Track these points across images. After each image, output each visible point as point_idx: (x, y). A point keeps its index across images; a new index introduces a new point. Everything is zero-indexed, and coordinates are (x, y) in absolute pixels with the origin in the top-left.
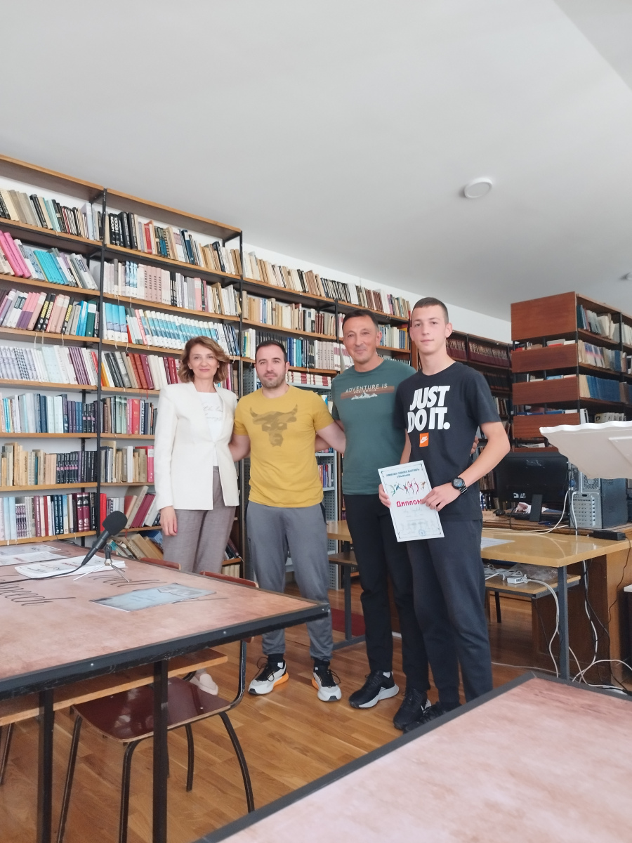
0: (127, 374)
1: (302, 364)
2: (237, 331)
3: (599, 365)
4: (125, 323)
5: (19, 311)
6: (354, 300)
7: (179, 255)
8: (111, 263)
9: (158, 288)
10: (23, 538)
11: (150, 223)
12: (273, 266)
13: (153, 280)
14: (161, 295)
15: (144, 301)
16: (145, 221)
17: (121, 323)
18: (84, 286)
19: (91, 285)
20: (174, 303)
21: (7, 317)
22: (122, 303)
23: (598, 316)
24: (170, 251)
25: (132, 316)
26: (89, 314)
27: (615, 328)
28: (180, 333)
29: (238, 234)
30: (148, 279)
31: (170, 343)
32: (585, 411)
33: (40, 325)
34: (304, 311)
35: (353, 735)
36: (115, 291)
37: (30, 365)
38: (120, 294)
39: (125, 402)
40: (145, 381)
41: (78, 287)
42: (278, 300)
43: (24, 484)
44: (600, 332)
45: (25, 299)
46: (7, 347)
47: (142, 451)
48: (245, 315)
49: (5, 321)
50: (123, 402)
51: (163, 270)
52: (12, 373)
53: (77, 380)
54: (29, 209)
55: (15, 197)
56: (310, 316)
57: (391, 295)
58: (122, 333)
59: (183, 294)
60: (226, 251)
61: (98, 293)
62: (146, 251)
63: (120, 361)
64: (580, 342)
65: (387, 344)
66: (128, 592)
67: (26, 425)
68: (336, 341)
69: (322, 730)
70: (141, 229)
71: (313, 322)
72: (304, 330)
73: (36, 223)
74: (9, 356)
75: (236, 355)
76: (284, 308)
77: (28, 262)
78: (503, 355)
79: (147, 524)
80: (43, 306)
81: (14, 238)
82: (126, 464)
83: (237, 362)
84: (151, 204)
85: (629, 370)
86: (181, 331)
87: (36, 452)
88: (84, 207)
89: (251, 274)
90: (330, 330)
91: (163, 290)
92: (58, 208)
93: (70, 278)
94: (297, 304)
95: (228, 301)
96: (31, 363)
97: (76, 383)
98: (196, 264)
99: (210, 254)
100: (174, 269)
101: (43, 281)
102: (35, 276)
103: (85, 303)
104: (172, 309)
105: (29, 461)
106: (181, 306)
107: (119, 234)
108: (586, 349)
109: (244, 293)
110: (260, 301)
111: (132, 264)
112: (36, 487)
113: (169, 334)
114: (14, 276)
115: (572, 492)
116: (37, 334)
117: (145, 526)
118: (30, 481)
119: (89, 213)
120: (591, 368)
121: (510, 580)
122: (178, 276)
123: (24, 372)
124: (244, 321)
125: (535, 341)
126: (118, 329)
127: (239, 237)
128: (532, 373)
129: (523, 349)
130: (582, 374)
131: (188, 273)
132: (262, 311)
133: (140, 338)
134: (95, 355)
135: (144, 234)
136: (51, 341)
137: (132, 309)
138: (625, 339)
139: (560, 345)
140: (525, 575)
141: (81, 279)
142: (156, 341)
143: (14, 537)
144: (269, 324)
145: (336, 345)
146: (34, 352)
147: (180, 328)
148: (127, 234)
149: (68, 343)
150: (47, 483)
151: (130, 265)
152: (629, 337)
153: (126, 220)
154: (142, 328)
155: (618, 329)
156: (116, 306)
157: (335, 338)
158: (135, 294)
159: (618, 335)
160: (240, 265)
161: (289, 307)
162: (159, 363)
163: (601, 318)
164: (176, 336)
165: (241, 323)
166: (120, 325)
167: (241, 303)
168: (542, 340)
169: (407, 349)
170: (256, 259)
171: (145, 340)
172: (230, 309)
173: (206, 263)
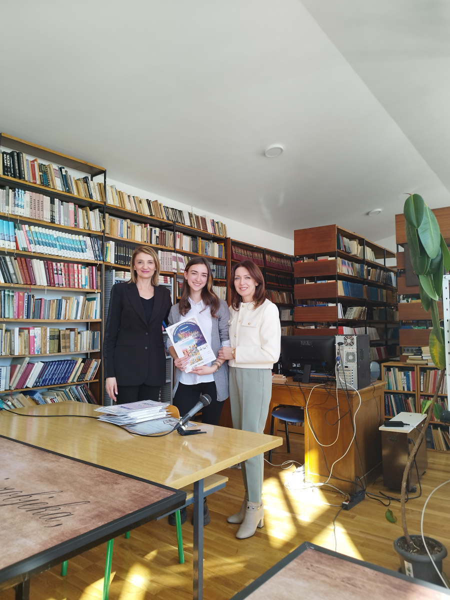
0: (15, 274)
2: (101, 242)
3: (350, 274)
4: (14, 235)
6: (187, 223)
7: (58, 185)
8: (3, 189)
9: (41, 210)
11: (35, 160)
12: (129, 196)
13: (37, 205)
14: (43, 215)
15: (29, 218)
16: (31, 158)
17: (11, 235)
20: (53, 221)
22: (11, 220)
23: (350, 241)
24: (51, 182)
25: (19, 230)
27: (361, 249)
28: (58, 243)
29: (103, 172)
30: (33, 203)
31: (49, 250)
32: (341, 304)
34: (151, 229)
36: (6, 211)
38: (10, 213)
39: (13, 294)
40: (28, 279)
42: (132, 220)
44: (351, 251)
47: (26, 331)
48: (107, 231)
50: (11, 294)
51: (44, 196)
56: (155, 233)
57: (213, 220)
58: (12, 243)
59: (60, 214)
60: (94, 183)
62: (32, 181)
63: (9, 263)
64: (339, 260)
65: (210, 254)
68: (174, 251)
70: (28, 164)
71: (157, 237)
72: (151, 243)
75: (100, 260)
76: (136, 226)
78: (288, 263)
79: (28, 386)
82: (14, 341)
83: (100, 265)
84: (36, 146)
85: (369, 278)
86: (58, 242)
89: (112, 201)
90: (169, 243)
91: (44, 211)
94: (146, 223)
95: (94, 220)
98: (70, 192)
99: (81, 184)
100: (53, 196)
104: (51, 225)
106: (58, 223)
107: (10, 168)
108: (342, 263)
109: (107, 215)
110: (118, 221)
111: (20, 190)
113: (49, 243)
117: (27, 387)
120: (345, 276)
122: (56, 201)
124: (106, 235)
125: (309, 257)
126: (8, 239)
127: (104, 174)
128: (307, 278)
129: (302, 261)
130: (339, 280)
131: (64, 199)
132: (120, 229)
133: (26, 246)
135: (30, 169)
137: (19, 224)
138: (367, 257)
139: (326, 260)
142: (38, 248)
144: (125, 238)
145: (174, 254)
147: (57, 239)
148: (17, 168)
151: (18, 191)
152: (370, 255)
153: (15, 157)
154: (27, 239)
155: (363, 250)
156: (7, 222)
157: (173, 249)
158: (22, 213)
159: (363, 253)
160: (104, 195)
161: (140, 226)
162: (40, 265)
163: (352, 242)
164: (54, 246)
165: (104, 237)
166: (9, 236)
167: (104, 222)
168: (314, 256)
169: (223, 258)
170: (116, 190)
171: (29, 248)
172: (96, 225)
173: (78, 192)
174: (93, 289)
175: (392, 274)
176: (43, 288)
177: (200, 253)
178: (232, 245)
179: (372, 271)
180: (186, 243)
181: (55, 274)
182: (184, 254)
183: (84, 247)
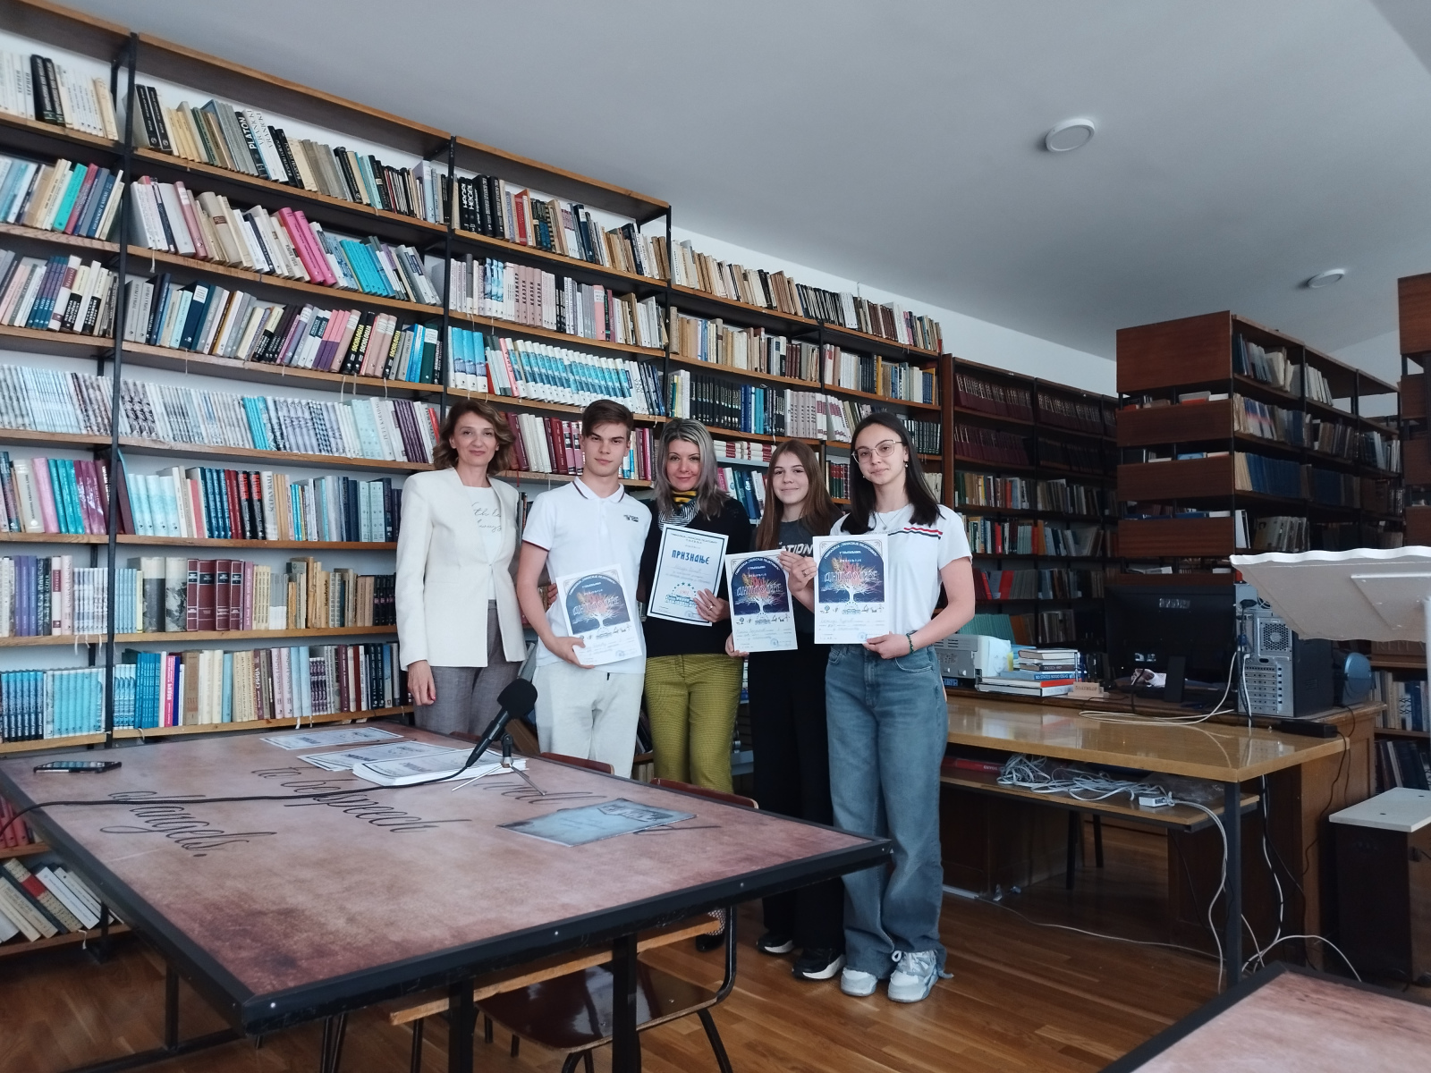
1: (765, 429)
2: (661, 373)
3: (1268, 435)
4: (483, 361)
5: (318, 341)
6: (851, 322)
7: (570, 246)
8: (462, 261)
9: (537, 303)
10: (321, 713)
12: (720, 265)
13: (528, 293)
14: (541, 315)
15: (514, 323)
16: (515, 190)
17: (477, 361)
18: (419, 299)
19: (430, 296)
20: (561, 327)
21: (299, 350)
22: (479, 327)
23: (1266, 352)
24: (556, 240)
25: (494, 349)
26: (426, 346)
27: (1294, 373)
28: (572, 378)
29: (663, 211)
30: (521, 288)
31: (555, 393)
32: (1243, 513)
33: (351, 364)
34: (769, 340)
35: (885, 1049)
36: (468, 308)
37: (333, 430)
38: (476, 312)
41: (409, 300)
42: (726, 321)
43: (323, 626)
44: (1270, 379)
45: (327, 320)
46: (297, 401)
48: (675, 347)
49: (296, 356)
51: (543, 273)
52: (302, 443)
53: (407, 455)
54: (332, 171)
55: (310, 152)
56: (778, 348)
57: (910, 313)
58: (479, 378)
59: (575, 312)
60: (645, 239)
61: (441, 311)
62: (518, 241)
64: (1237, 397)
65: (902, 394)
66: (553, 814)
67: (326, 527)
68: (820, 390)
69: (833, 1040)
70: (509, 203)
71: (782, 357)
72: (769, 372)
73: (344, 195)
74: (300, 414)
75: (659, 415)
76: (736, 334)
77: (332, 259)
78: (1092, 414)
80: (355, 332)
81: (310, 220)
84: (526, 163)
85: (1317, 445)
86: (573, 373)
87: (342, 573)
88: (420, 167)
89: (685, 278)
90: (810, 370)
91: (544, 306)
92: (378, 168)
93: (397, 286)
94: (757, 327)
95: (646, 322)
96: (335, 427)
97: (405, 457)
98: (597, 262)
99: (617, 242)
100: (561, 270)
101: (356, 291)
102: (343, 282)
103: (420, 328)
104: (558, 338)
105: (331, 587)
106: (572, 333)
107: (475, 211)
108: (1247, 409)
109: (674, 310)
110: (697, 323)
111: (495, 262)
112: (342, 631)
113: (554, 378)
114: (309, 282)
115: (1242, 654)
116: (345, 378)
118: (333, 620)
119: (427, 178)
120: (1254, 440)
121: (1143, 801)
122: (568, 281)
123: (324, 441)
124: (671, 357)
125: (1156, 394)
126: (473, 370)
127: (665, 216)
128: (1150, 449)
129: (1137, 407)
130: (1239, 450)
131: (585, 276)
132: (702, 340)
133: (507, 386)
134: (434, 413)
135: (514, 213)
136: (366, 391)
137: (495, 338)
138: (1309, 392)
139: (1203, 400)
140: (1170, 794)
141: (414, 287)
142: (532, 389)
143: (307, 712)
144: (712, 359)
145: (820, 397)
146: (341, 409)
147: (570, 368)
148: (488, 212)
149: (394, 393)
150: (359, 624)
151: (492, 264)
152: (1316, 386)
153: (485, 188)
154: (510, 369)
155: (1299, 375)
156: (469, 332)
157: (818, 385)
158: (499, 312)
159: (1299, 383)
160: (667, 264)
161: (745, 334)
162: (536, 426)
163: (1272, 355)
164: (564, 383)
165: (667, 360)
166: (475, 364)
167: (668, 327)
168: (1171, 393)
169: (934, 403)
170: (693, 252)
171: (514, 389)
172: (650, 337)
173: (613, 261)
174: (646, 479)
175: (1377, 437)
176: (543, 477)
177: (880, 392)
178: (956, 371)
179: (1324, 429)
180: (847, 371)
181: (568, 446)
182: (843, 395)
183: (625, 385)
